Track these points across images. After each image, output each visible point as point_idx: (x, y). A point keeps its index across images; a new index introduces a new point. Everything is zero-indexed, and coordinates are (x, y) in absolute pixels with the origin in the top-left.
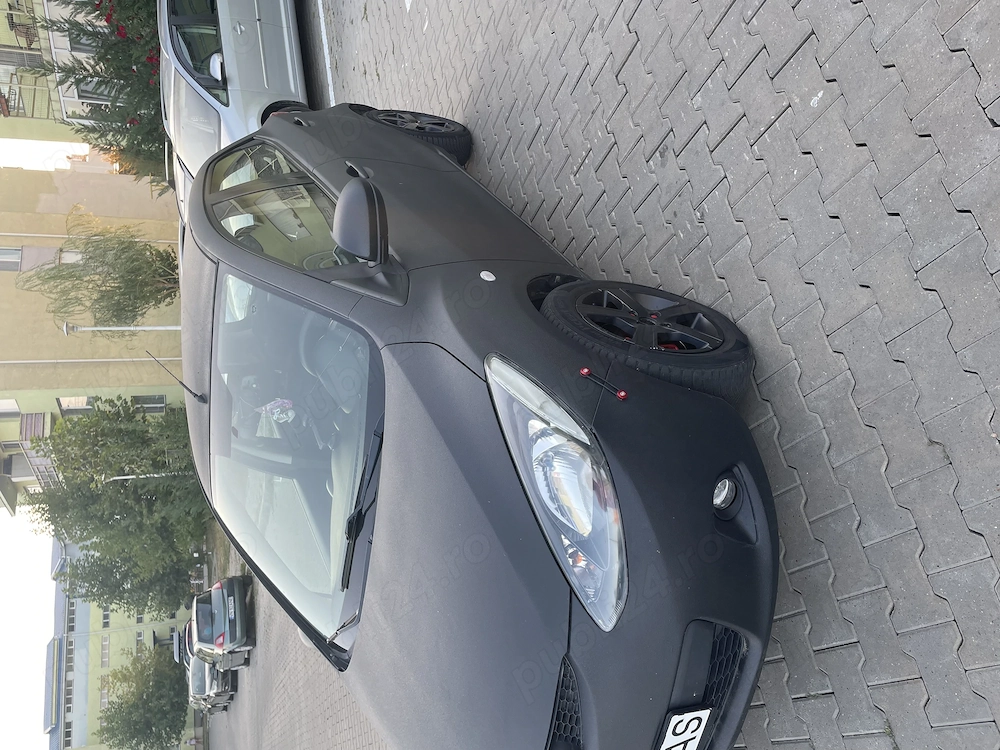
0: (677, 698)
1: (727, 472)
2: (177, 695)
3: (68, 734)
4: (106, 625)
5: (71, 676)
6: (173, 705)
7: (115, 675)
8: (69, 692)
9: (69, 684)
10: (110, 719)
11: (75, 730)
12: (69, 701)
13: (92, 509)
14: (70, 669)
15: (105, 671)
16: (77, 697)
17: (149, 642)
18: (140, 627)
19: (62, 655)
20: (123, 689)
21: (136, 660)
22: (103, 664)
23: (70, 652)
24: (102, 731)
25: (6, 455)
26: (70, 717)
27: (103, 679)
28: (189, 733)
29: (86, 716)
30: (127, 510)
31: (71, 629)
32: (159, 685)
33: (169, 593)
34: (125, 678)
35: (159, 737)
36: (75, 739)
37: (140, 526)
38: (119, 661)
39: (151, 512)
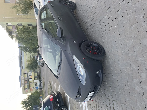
0: (90, 91)
1: (98, 71)
2: (36, 64)
3: (22, 68)
4: (26, 54)
5: (22, 60)
6: (36, 65)
7: (28, 61)
8: (22, 62)
9: (22, 61)
10: (28, 66)
11: (23, 67)
12: (22, 63)
13: (23, 40)
14: (22, 59)
15: (26, 60)
16: (23, 63)
17: (32, 57)
18: (31, 55)
19: (21, 58)
20: (29, 63)
21: (31, 59)
22: (26, 59)
23: (22, 57)
24: (27, 68)
25: (11, 31)
26: (22, 65)
27: (26, 61)
28: (38, 68)
29: (24, 65)
30: (28, 40)
31: (22, 54)
32: (34, 62)
33: (34, 51)
34: (29, 61)
35: (34, 69)
36: (23, 68)
37: (30, 43)
38: (28, 59)
39: (31, 41)
